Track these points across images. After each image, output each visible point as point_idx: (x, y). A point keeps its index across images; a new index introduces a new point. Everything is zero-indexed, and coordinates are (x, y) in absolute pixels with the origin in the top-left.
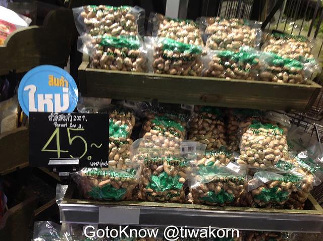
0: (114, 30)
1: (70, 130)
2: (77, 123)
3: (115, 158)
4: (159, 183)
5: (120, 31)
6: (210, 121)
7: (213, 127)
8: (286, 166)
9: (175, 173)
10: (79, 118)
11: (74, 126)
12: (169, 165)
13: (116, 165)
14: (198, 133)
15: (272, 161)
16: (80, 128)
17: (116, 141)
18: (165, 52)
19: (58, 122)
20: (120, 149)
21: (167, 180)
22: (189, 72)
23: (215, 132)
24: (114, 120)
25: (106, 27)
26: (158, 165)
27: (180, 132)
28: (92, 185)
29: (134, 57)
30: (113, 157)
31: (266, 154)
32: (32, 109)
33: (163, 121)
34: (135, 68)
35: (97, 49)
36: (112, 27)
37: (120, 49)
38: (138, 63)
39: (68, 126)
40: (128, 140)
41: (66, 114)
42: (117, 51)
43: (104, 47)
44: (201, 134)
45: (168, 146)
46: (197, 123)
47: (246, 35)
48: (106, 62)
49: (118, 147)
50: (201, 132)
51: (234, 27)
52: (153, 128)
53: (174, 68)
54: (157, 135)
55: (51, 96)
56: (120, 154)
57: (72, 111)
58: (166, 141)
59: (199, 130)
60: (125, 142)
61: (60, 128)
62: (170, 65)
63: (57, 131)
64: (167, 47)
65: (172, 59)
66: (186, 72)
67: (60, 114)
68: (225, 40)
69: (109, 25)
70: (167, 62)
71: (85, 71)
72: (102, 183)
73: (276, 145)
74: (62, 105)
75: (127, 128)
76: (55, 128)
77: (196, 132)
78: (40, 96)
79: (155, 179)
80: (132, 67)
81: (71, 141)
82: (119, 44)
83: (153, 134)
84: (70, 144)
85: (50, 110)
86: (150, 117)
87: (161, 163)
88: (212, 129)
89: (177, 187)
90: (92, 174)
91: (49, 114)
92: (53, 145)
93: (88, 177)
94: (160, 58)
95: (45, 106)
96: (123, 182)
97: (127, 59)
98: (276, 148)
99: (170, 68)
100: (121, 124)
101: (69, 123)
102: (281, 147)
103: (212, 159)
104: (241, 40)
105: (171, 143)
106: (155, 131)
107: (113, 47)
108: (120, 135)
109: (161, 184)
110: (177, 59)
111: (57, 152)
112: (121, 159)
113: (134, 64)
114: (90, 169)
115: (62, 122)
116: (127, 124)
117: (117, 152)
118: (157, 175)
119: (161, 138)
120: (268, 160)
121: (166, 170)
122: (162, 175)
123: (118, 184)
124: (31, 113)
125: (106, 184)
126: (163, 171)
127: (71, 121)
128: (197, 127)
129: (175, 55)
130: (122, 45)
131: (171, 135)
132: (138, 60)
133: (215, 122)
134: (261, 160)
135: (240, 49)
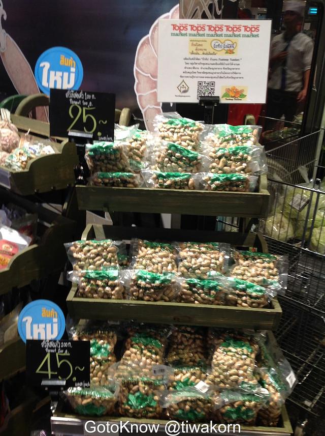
0: (98, 262)
1: (58, 355)
2: (64, 349)
3: (98, 376)
4: (135, 401)
5: (103, 262)
6: (188, 335)
7: (191, 341)
8: (250, 387)
9: (150, 392)
10: (66, 345)
11: (62, 351)
12: (143, 385)
13: (100, 382)
14: (177, 347)
15: (236, 381)
16: (66, 353)
17: (99, 360)
18: (139, 282)
19: (49, 348)
20: (102, 367)
21: (142, 399)
22: (161, 297)
23: (193, 346)
24: (97, 341)
25: (91, 261)
26: (134, 385)
27: (158, 350)
28: (77, 403)
29: (113, 287)
30: (97, 374)
31: (231, 375)
32: (29, 337)
33: (142, 339)
34: (114, 295)
35: (83, 282)
36: (95, 260)
37: (102, 281)
38: (116, 291)
39: (57, 351)
40: (110, 358)
41: (55, 341)
42: (99, 283)
43: (88, 279)
44: (179, 349)
45: (145, 364)
46: (176, 337)
47: (213, 261)
48: (90, 292)
49: (101, 365)
50: (180, 347)
51: (203, 253)
52: (132, 346)
53: (148, 295)
54: (136, 354)
55: (43, 326)
56: (103, 372)
57: (60, 338)
58: (144, 359)
59: (178, 345)
60: (107, 360)
61: (51, 353)
62: (144, 293)
63: (48, 356)
64: (140, 277)
65: (145, 289)
66: (159, 298)
67: (50, 341)
68: (194, 266)
69: (93, 258)
70: (141, 290)
71: (72, 301)
72: (85, 402)
73: (240, 366)
74: (52, 333)
75: (109, 347)
76: (46, 353)
77: (175, 346)
78: (35, 326)
79: (131, 397)
80: (112, 295)
81: (59, 365)
82: (100, 277)
83: (132, 352)
84: (59, 366)
85: (43, 337)
86: (131, 334)
87: (136, 383)
88: (190, 343)
89: (152, 404)
90: (77, 394)
91: (42, 341)
92: (45, 368)
93: (73, 397)
94: (135, 288)
95: (39, 334)
96: (103, 401)
97: (107, 288)
98: (241, 368)
99: (144, 295)
100: (104, 343)
101: (57, 349)
102: (245, 367)
103: (188, 375)
104: (208, 265)
105: (148, 361)
106: (134, 350)
107: (95, 279)
108: (102, 354)
109: (136, 402)
110: (149, 289)
111: (48, 374)
112: (103, 376)
113: (113, 292)
114: (75, 389)
115: (52, 348)
116: (109, 343)
117: (100, 370)
118: (134, 394)
119: (139, 356)
120: (232, 381)
121: (141, 389)
122: (137, 394)
123: (98, 402)
124: (28, 341)
125: (88, 403)
126: (138, 390)
127: (59, 347)
128: (176, 341)
129: (147, 286)
130: (103, 277)
131: (149, 354)
132: (117, 289)
133: (193, 336)
134: (226, 381)
135: (208, 273)
